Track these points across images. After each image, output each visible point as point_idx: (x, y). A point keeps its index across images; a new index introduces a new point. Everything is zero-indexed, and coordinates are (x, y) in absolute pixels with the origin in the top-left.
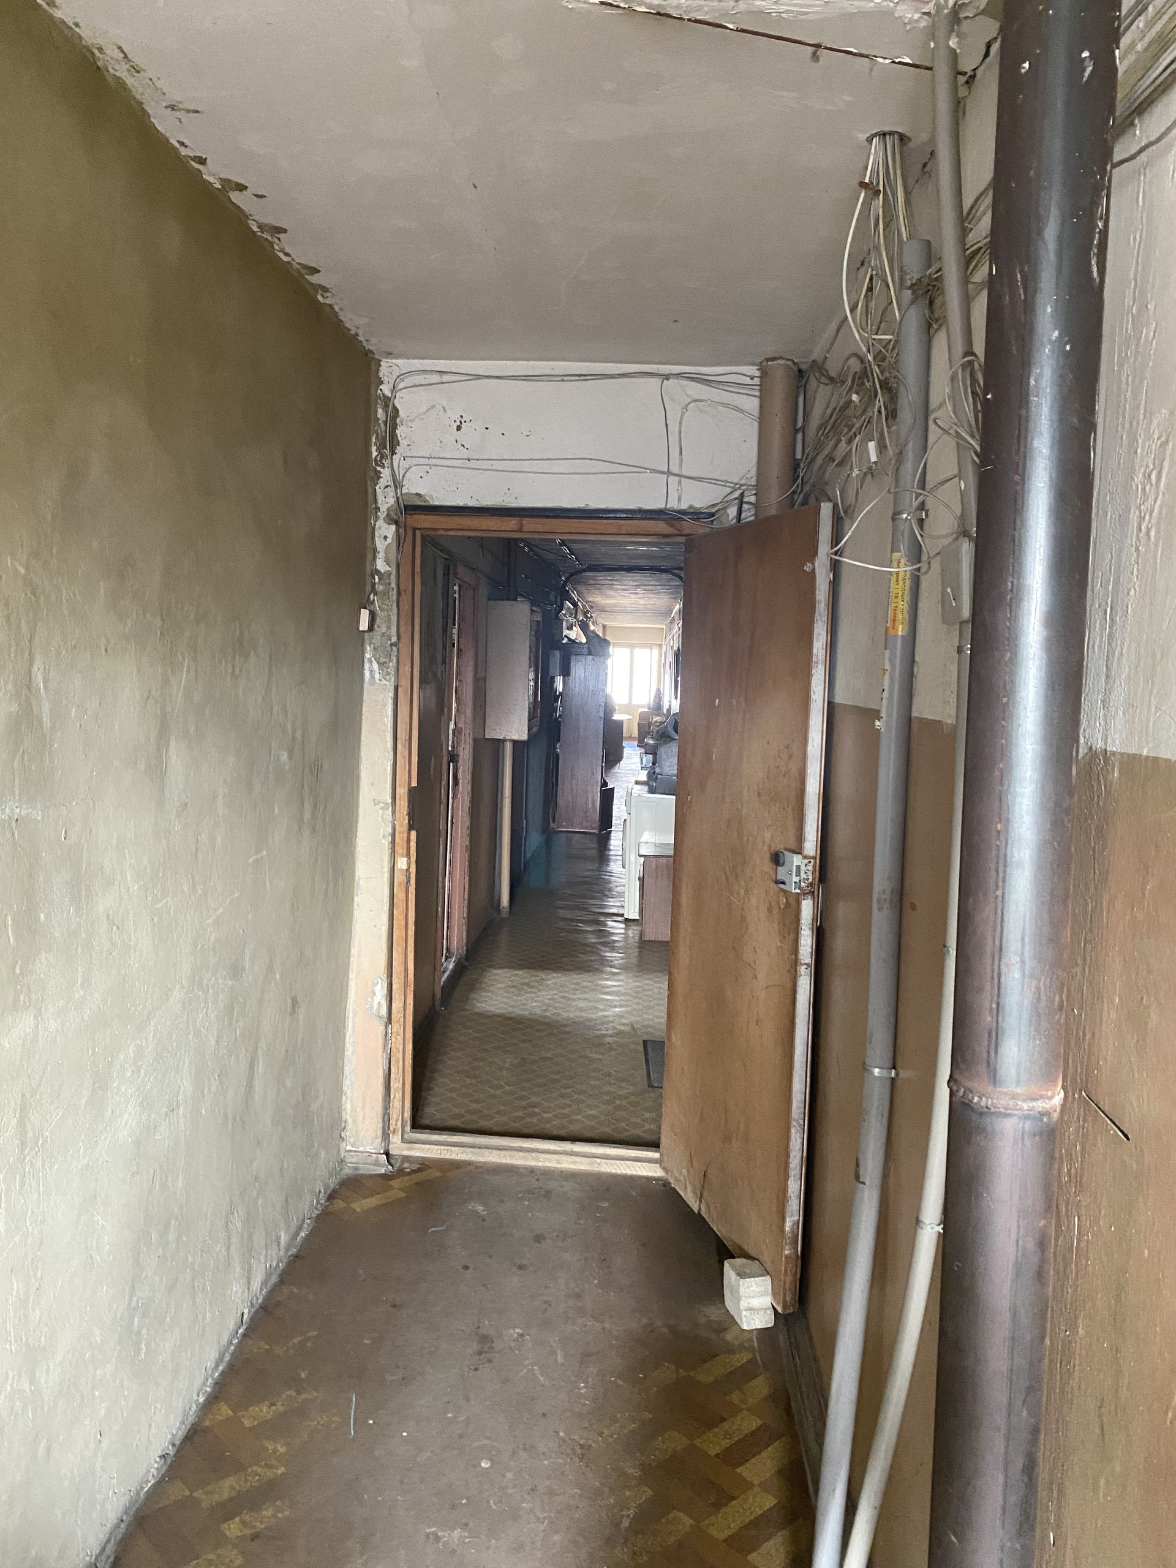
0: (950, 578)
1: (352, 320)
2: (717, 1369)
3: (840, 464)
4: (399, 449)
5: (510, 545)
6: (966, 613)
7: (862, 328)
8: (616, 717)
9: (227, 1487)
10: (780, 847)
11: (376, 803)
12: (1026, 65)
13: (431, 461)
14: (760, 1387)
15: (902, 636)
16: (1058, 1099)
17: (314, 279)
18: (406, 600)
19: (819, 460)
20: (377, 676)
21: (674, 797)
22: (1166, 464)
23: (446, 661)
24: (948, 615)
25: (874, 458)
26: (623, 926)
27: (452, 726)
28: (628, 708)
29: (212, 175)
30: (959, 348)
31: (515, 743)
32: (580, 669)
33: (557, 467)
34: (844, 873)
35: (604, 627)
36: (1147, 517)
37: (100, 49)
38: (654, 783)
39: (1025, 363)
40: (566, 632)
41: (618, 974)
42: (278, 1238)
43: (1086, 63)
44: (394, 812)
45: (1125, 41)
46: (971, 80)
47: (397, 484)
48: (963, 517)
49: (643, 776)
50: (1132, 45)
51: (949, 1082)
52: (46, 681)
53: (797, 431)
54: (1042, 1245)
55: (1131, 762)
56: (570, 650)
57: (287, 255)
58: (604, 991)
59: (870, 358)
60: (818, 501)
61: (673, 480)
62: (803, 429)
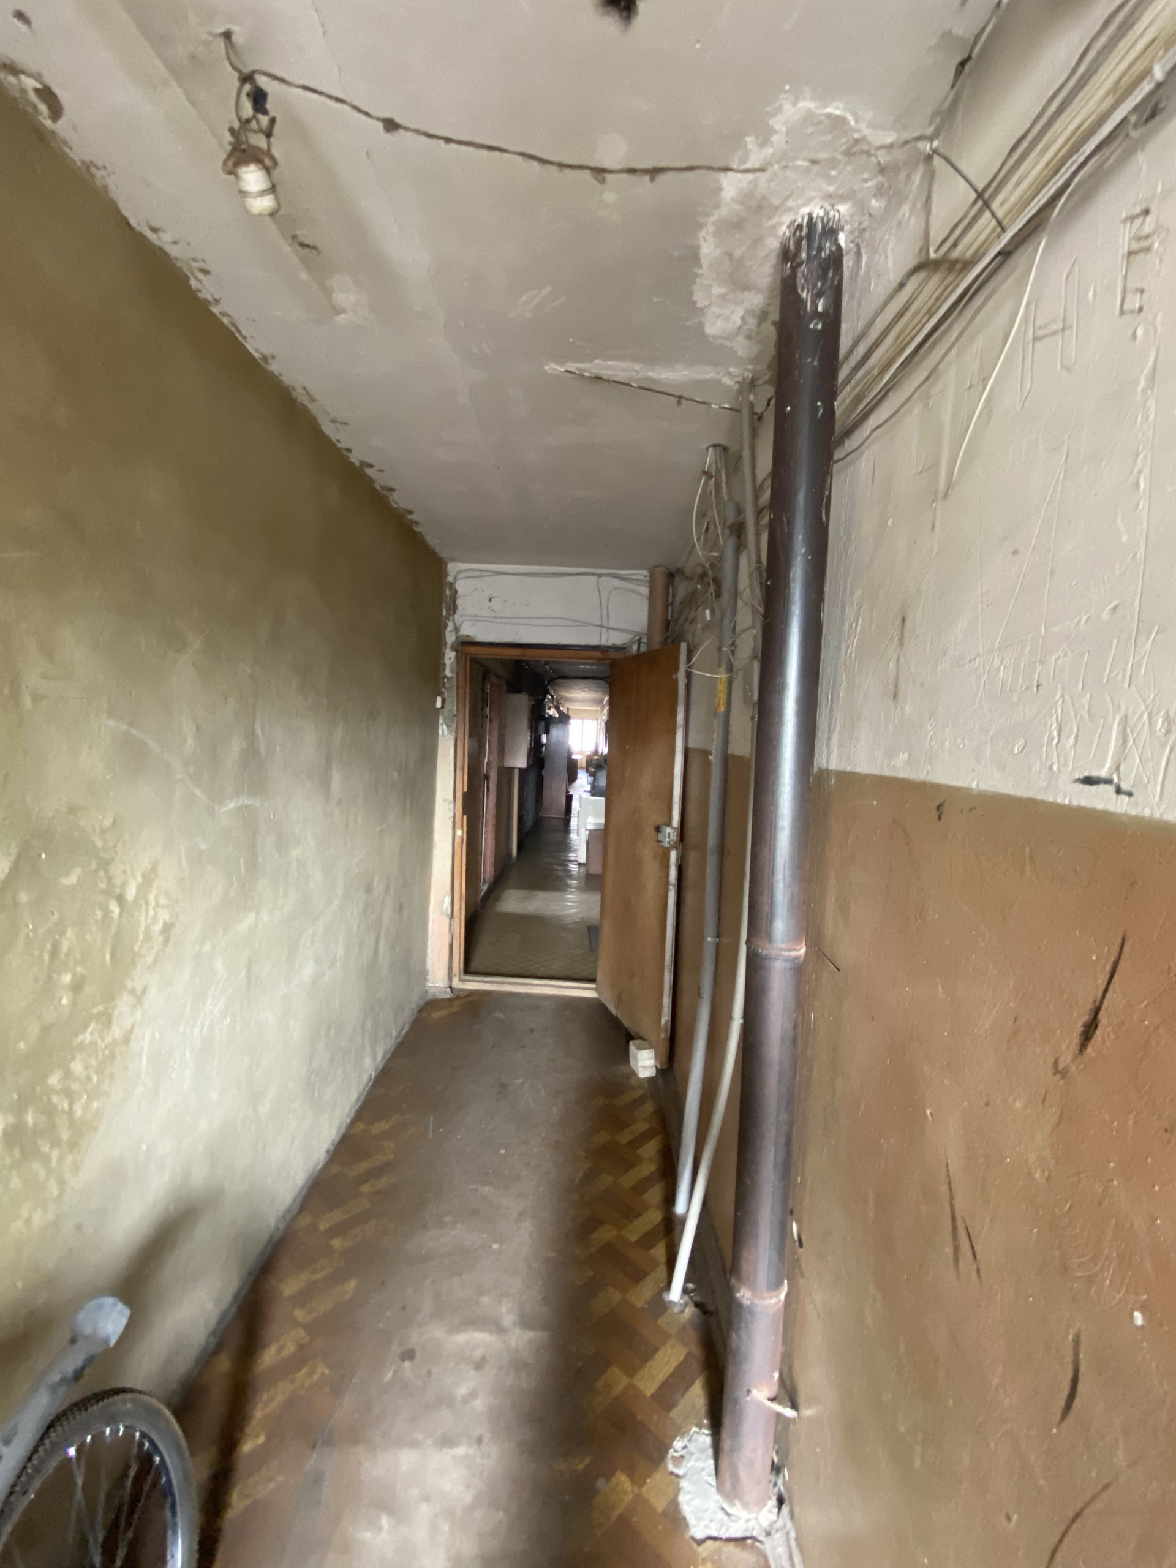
0: (747, 681)
1: (432, 540)
2: (628, 1097)
3: (691, 622)
4: (458, 611)
5: (518, 663)
6: (756, 697)
7: (703, 549)
8: (574, 757)
9: (364, 1166)
10: (659, 823)
11: (445, 800)
12: (789, 408)
13: (475, 618)
14: (648, 1108)
15: (724, 712)
16: (803, 951)
17: (409, 517)
18: (461, 691)
19: (681, 621)
20: (446, 733)
21: (603, 799)
22: (860, 620)
23: (483, 725)
24: (746, 700)
25: (708, 618)
26: (577, 866)
27: (486, 760)
28: (580, 753)
29: (355, 458)
30: (754, 558)
31: (521, 770)
32: (555, 732)
33: (543, 622)
34: (692, 835)
35: (568, 709)
36: (850, 647)
37: (293, 388)
38: (595, 791)
39: (788, 565)
40: (547, 711)
41: (574, 892)
42: (391, 1033)
43: (819, 408)
44: (455, 806)
45: (840, 398)
46: (760, 418)
47: (457, 629)
48: (754, 649)
49: (589, 788)
50: (844, 400)
51: (746, 942)
52: (262, 729)
53: (669, 605)
54: (795, 1027)
55: (841, 775)
56: (549, 722)
57: (396, 503)
58: (568, 900)
59: (707, 565)
60: (680, 642)
61: (604, 630)
62: (672, 604)
